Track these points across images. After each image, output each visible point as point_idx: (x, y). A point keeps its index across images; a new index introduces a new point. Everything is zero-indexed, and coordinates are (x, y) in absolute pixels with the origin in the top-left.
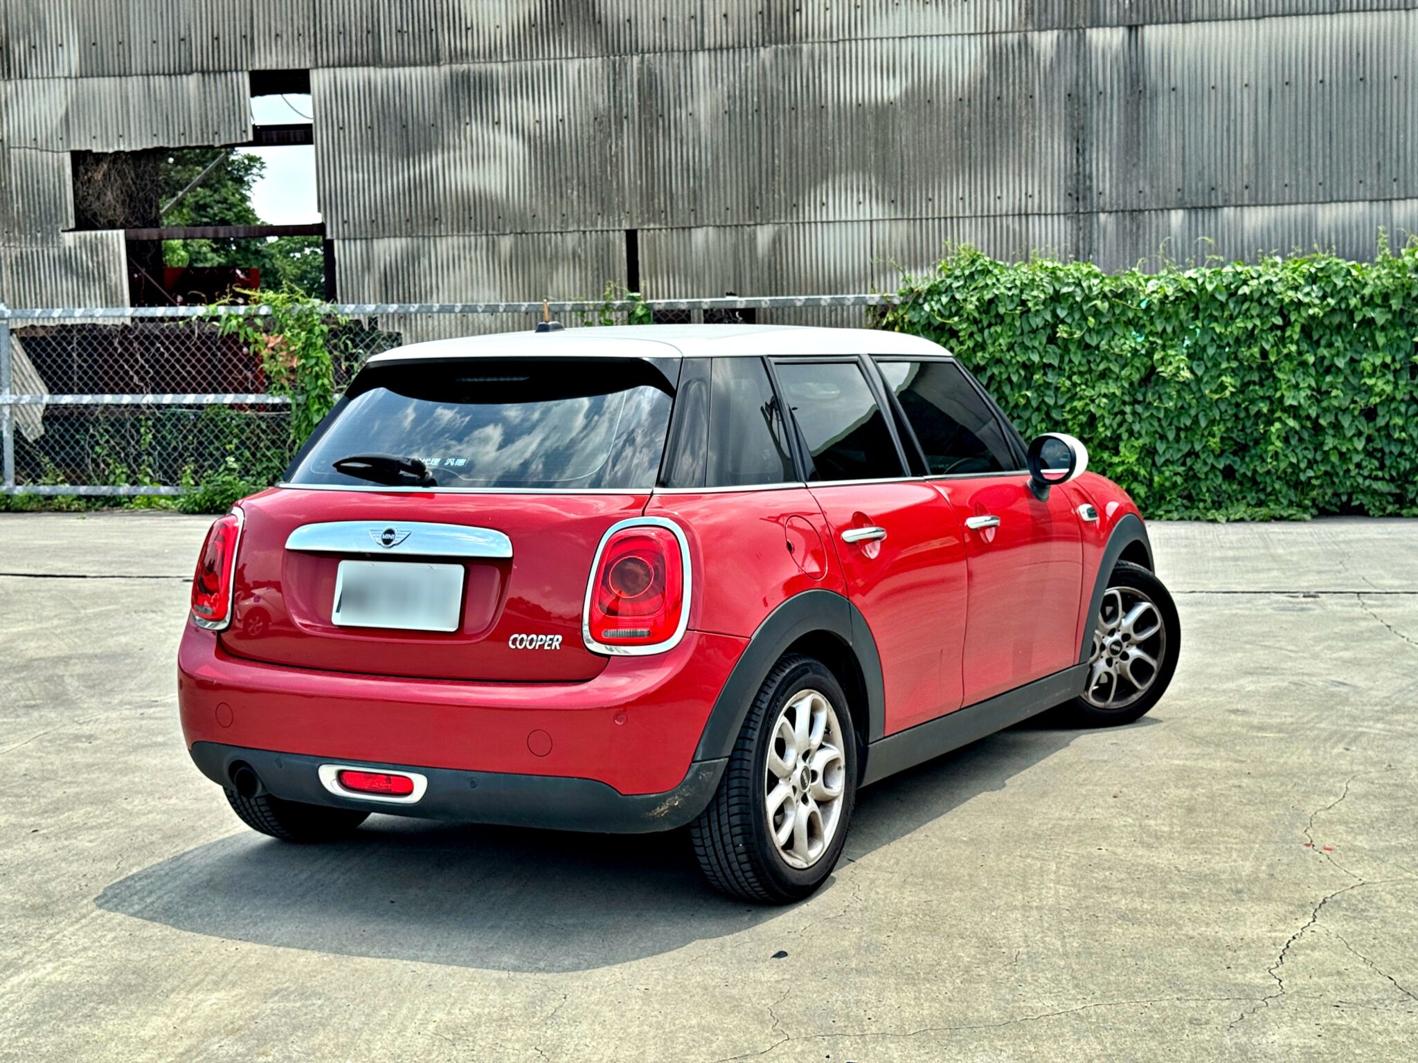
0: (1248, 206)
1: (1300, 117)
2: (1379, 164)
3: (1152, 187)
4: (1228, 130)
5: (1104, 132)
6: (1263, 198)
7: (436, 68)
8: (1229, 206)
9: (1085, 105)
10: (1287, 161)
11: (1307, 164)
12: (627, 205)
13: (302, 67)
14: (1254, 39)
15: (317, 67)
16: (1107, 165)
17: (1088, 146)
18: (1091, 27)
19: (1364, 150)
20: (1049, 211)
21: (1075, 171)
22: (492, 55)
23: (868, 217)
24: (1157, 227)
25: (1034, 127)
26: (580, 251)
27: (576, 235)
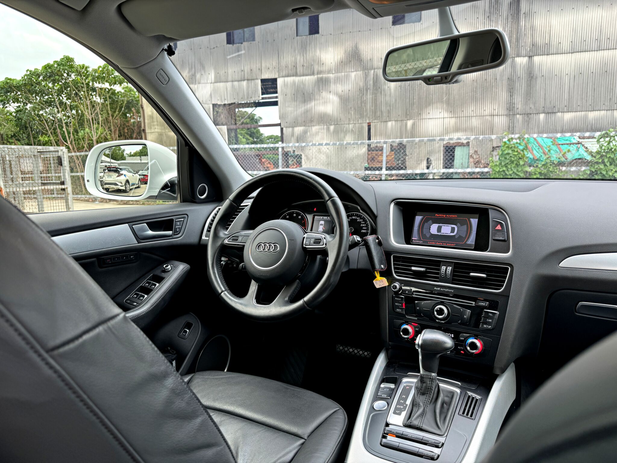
0: (566, 112)
1: (584, 84)
2: (610, 99)
3: (535, 106)
4: (560, 88)
5: (520, 89)
6: (571, 109)
7: (313, 76)
8: (559, 112)
9: (513, 81)
10: (579, 98)
11: (586, 98)
12: (368, 116)
13: (275, 77)
14: (570, 60)
15: (279, 77)
16: (520, 100)
17: (514, 94)
18: (516, 57)
19: (605, 94)
20: (501, 114)
21: (509, 102)
22: (329, 72)
23: (443, 117)
24: (536, 119)
25: (497, 88)
26: (354, 129)
27: (353, 125)
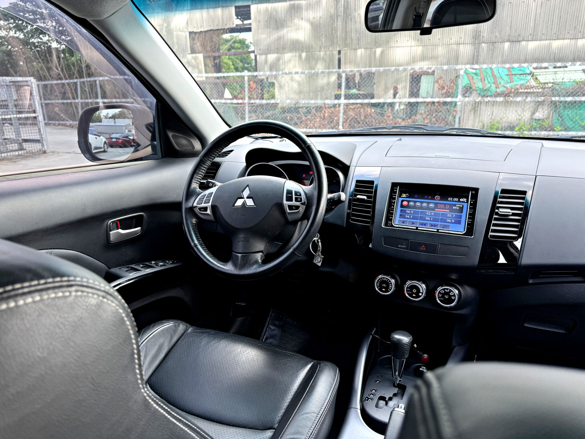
0: (530, 41)
2: (575, 27)
3: (500, 35)
4: (527, 15)
6: (535, 38)
7: (285, 3)
8: (524, 41)
10: (544, 26)
11: (551, 27)
12: (339, 43)
13: (248, 5)
15: (252, 4)
19: (571, 22)
20: (466, 43)
21: (476, 30)
23: (410, 45)
26: (324, 57)
27: (323, 52)
